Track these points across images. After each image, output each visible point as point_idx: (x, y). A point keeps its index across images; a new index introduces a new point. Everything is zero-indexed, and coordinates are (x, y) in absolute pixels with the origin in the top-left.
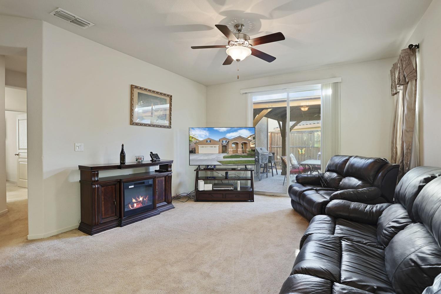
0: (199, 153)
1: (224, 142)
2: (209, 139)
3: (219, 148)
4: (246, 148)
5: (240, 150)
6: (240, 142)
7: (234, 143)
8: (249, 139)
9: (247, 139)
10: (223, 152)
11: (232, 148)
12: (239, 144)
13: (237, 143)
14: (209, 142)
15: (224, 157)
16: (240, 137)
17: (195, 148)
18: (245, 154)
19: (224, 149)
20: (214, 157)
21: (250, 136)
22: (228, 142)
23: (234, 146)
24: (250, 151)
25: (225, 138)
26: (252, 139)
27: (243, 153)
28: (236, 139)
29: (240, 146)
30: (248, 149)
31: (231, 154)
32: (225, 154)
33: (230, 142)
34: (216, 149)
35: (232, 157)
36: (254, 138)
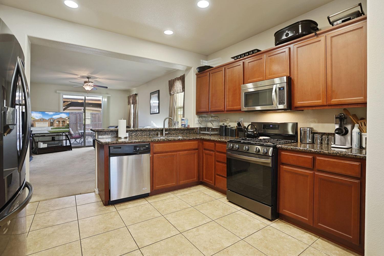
0: (36, 126)
1: (52, 120)
2: (42, 118)
3: (49, 124)
4: (64, 123)
5: (61, 125)
6: (61, 121)
7: (57, 121)
8: (66, 119)
9: (65, 119)
10: (51, 126)
11: (56, 123)
12: (60, 122)
13: (59, 121)
14: (42, 120)
15: (52, 129)
16: (61, 118)
17: (33, 124)
18: (64, 127)
19: (52, 124)
20: (45, 129)
21: (67, 117)
22: (54, 120)
23: (57, 122)
24: (67, 125)
25: (52, 118)
26: (68, 119)
27: (63, 126)
28: (58, 119)
29: (61, 122)
30: (65, 124)
31: (55, 127)
32: (52, 127)
33: (55, 121)
34: (46, 124)
35: (56, 128)
36: (69, 118)
